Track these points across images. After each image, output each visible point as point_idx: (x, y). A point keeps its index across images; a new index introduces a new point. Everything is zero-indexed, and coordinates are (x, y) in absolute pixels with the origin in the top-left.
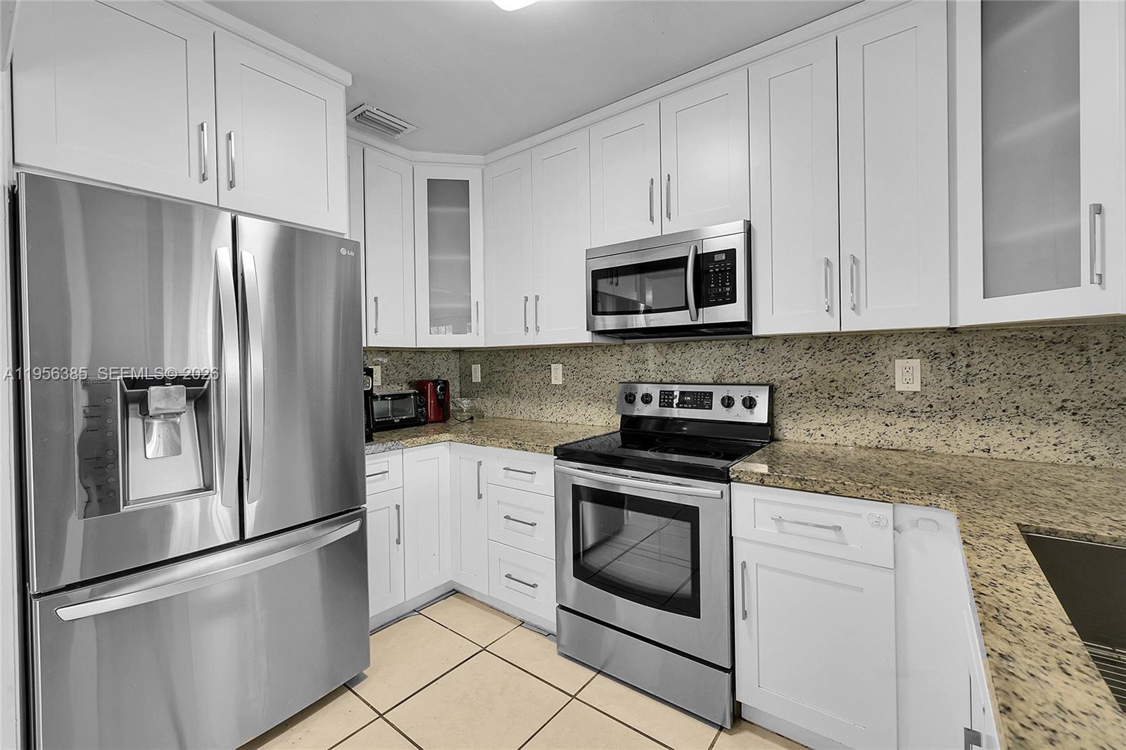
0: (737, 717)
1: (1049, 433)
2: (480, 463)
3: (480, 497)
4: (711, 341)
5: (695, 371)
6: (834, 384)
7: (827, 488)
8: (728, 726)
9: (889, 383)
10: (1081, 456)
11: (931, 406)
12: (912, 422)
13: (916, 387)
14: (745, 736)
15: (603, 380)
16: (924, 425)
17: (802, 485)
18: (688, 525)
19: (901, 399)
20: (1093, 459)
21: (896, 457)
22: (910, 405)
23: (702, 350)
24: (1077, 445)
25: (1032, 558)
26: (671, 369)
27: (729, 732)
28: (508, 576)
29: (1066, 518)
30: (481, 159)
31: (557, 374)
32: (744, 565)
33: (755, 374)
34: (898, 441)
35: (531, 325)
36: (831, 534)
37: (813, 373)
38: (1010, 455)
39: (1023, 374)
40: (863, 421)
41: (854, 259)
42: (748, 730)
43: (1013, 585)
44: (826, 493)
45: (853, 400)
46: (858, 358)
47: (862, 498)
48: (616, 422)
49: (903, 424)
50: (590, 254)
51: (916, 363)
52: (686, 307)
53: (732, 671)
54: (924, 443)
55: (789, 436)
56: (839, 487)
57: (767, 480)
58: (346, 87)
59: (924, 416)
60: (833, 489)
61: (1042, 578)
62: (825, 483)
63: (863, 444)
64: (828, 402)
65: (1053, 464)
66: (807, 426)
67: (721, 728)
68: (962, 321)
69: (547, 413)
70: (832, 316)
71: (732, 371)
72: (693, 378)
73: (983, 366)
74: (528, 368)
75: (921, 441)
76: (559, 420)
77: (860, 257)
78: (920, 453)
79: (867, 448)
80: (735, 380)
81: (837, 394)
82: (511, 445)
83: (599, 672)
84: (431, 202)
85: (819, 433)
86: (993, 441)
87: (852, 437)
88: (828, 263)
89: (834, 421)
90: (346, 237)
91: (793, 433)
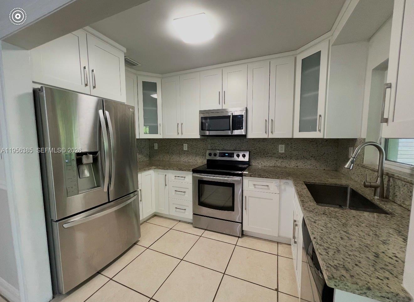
0: (243, 234)
1: (309, 162)
2: (166, 175)
3: (166, 185)
4: (233, 138)
5: (229, 147)
6: (265, 151)
7: (266, 177)
8: (240, 236)
9: (277, 150)
10: (315, 167)
11: (286, 156)
12: (282, 160)
13: (283, 152)
14: (245, 238)
15: (201, 149)
16: (285, 161)
17: (260, 176)
18: (231, 188)
19: (280, 154)
20: (317, 167)
21: (278, 169)
22: (282, 156)
23: (231, 141)
24: (314, 165)
25: (306, 187)
26: (222, 146)
27: (241, 238)
28: (176, 208)
29: (311, 180)
30: (160, 76)
31: (185, 147)
32: (246, 197)
33: (245, 148)
34: (279, 165)
35: (180, 132)
36: (266, 187)
37: (260, 148)
38: (302, 167)
39: (305, 148)
40: (271, 160)
41: (272, 120)
42: (245, 237)
43: (303, 191)
44: (265, 178)
45: (269, 155)
46: (271, 144)
47: (273, 178)
48: (205, 162)
49: (280, 161)
50: (201, 112)
51: (283, 146)
52: (230, 130)
53: (242, 223)
54: (284, 165)
55: (253, 164)
56: (269, 176)
57: (252, 175)
58: (124, 53)
59: (285, 159)
60: (267, 177)
61: (307, 190)
62: (266, 175)
63: (271, 166)
64: (263, 155)
65: (309, 169)
66: (258, 162)
67: (239, 237)
68: (295, 137)
69: (182, 159)
70: (266, 134)
71: (239, 147)
72: (228, 149)
73: (297, 147)
74: (175, 145)
75: (284, 164)
76: (186, 161)
77: (274, 120)
78: (284, 167)
79: (272, 167)
80: (240, 149)
81: (265, 153)
82: (177, 169)
83: (206, 230)
84: (144, 89)
85: (261, 163)
86: (299, 164)
87: (268, 164)
88: (266, 120)
89: (265, 160)
90: (126, 104)
91: (254, 164)
